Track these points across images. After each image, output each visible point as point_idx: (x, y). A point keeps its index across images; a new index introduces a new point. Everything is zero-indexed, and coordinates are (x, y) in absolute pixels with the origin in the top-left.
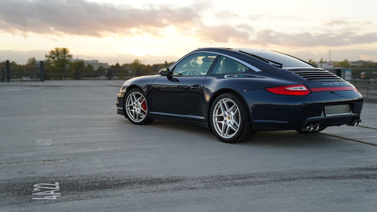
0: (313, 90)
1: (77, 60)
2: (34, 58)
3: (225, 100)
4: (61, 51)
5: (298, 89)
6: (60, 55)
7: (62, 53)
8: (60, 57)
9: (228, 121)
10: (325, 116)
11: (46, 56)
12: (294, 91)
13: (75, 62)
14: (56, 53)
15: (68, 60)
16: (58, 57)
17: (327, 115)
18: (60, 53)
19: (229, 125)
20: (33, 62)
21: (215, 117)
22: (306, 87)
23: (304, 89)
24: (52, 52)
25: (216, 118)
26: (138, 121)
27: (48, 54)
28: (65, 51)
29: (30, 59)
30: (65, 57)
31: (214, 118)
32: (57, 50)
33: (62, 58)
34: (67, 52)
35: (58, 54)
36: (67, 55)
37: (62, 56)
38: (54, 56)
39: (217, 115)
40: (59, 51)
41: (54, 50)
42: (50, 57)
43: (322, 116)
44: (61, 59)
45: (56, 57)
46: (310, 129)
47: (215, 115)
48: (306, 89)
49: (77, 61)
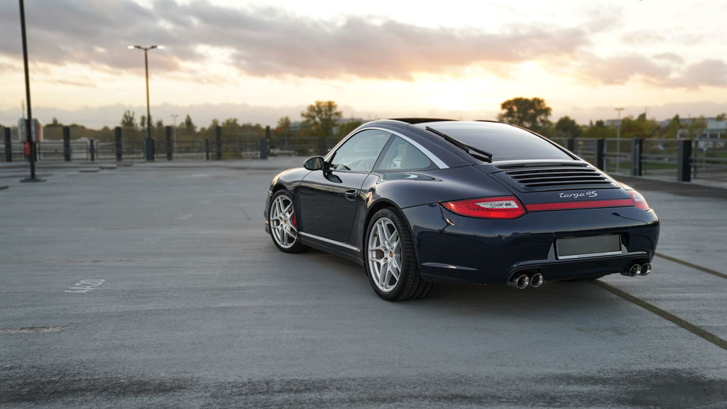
0: (529, 208)
1: (352, 119)
2: (287, 119)
3: (384, 222)
4: (325, 106)
5: (504, 207)
6: (323, 113)
7: (326, 110)
8: (324, 117)
9: (389, 259)
10: (557, 258)
11: (303, 115)
12: (492, 210)
13: (349, 124)
14: (316, 109)
15: (336, 120)
16: (320, 116)
17: (560, 258)
18: (323, 109)
19: (389, 269)
20: (286, 124)
21: (372, 251)
22: (519, 201)
23: (514, 205)
24: (312, 108)
25: (374, 253)
26: (286, 247)
27: (306, 111)
28: (330, 106)
29: (282, 120)
30: (331, 115)
31: (370, 252)
32: (318, 104)
33: (327, 117)
34: (335, 107)
35: (319, 111)
36: (334, 112)
37: (326, 114)
38: (314, 114)
39: (374, 247)
40: (321, 105)
41: (314, 104)
42: (309, 116)
43: (551, 258)
44: (325, 119)
45: (318, 115)
46: (521, 282)
47: (372, 247)
48: (516, 207)
49: (351, 122)
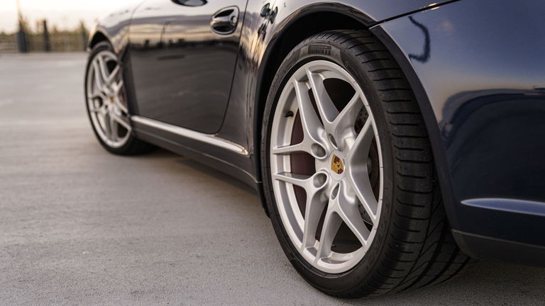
3: (316, 72)
9: (333, 179)
19: (334, 205)
21: (280, 155)
25: (287, 161)
26: (115, 145)
39: (287, 146)
47: (281, 143)
